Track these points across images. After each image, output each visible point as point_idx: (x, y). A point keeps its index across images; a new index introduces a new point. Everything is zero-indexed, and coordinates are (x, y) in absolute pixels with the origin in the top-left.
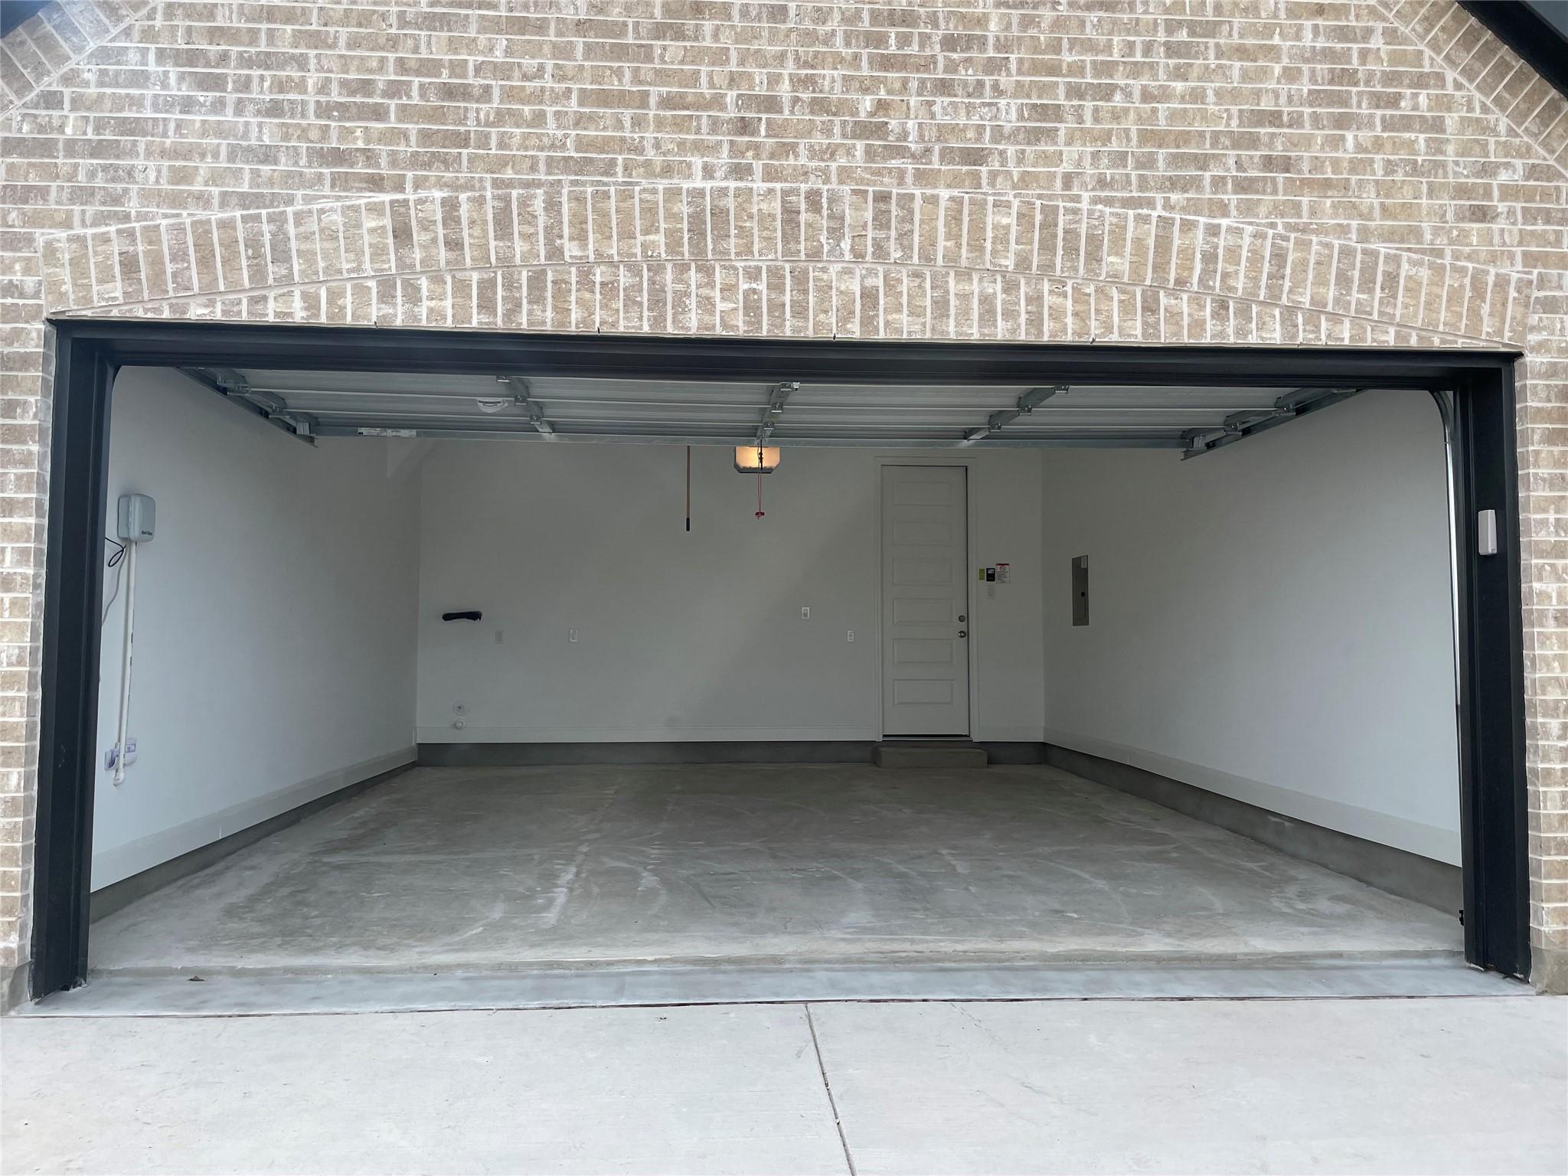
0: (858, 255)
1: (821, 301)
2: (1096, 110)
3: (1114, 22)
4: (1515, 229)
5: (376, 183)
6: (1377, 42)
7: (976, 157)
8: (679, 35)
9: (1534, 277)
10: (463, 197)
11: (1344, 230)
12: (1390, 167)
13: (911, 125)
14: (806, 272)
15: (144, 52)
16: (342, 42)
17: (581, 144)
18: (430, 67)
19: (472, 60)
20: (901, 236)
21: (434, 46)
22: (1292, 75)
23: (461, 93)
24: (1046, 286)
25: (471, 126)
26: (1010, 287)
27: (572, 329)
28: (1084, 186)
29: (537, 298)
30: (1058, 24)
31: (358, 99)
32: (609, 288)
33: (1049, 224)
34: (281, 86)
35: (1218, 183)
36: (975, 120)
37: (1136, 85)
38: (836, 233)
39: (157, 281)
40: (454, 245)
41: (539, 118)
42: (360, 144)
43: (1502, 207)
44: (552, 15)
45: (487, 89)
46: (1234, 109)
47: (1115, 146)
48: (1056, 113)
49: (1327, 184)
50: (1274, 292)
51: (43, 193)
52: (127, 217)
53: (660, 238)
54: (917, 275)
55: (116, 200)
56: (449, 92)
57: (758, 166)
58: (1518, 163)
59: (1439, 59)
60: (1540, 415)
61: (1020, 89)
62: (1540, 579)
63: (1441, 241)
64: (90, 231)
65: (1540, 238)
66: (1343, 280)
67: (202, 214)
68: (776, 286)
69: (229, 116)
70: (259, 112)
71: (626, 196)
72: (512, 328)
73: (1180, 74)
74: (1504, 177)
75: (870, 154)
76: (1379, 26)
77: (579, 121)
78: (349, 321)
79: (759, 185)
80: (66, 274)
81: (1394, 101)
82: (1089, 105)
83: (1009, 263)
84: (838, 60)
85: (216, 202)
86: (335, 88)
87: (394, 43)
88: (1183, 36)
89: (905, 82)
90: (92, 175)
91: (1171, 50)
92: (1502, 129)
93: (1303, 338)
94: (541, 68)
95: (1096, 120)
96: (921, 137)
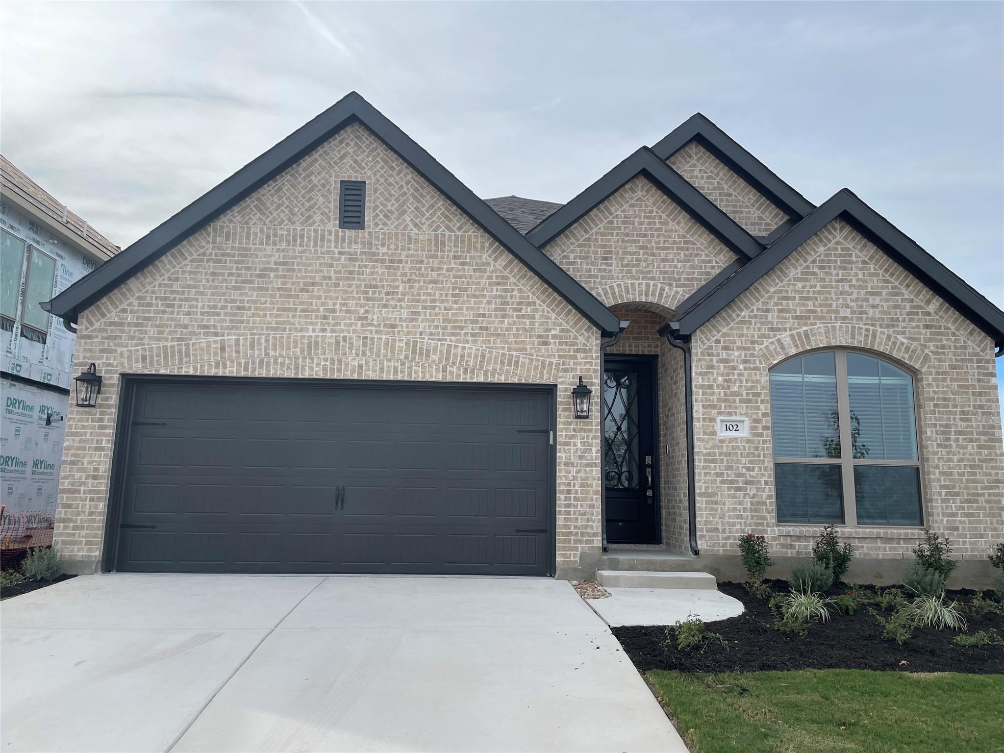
0: (357, 355)
1: (345, 368)
2: (430, 313)
3: (437, 287)
4: (556, 348)
5: (216, 334)
6: (515, 293)
7: (393, 326)
8: (307, 291)
9: (561, 362)
10: (241, 338)
11: (503, 348)
12: (518, 330)
13: (375, 317)
14: (341, 359)
15: (152, 297)
16: (209, 294)
17: (277, 323)
18: (234, 301)
19: (246, 299)
20: (370, 349)
21: (235, 294)
22: (489, 303)
23: (243, 308)
24: (414, 364)
25: (245, 318)
26: (403, 364)
27: (271, 376)
28: (426, 335)
29: (261, 367)
30: (420, 288)
31: (212, 310)
32: (282, 364)
33: (415, 345)
34: (190, 307)
35: (466, 334)
36: (394, 316)
37: (442, 306)
38: (351, 348)
39: (152, 364)
40: (238, 352)
41: (265, 315)
42: (212, 323)
43: (552, 341)
44: (270, 286)
45: (250, 307)
46: (472, 313)
47: (436, 323)
48: (419, 314)
49: (499, 335)
50: (481, 367)
51: (120, 337)
52: (144, 344)
53: (298, 350)
54: (374, 360)
55: (142, 339)
56: (239, 308)
57: (329, 329)
58: (558, 328)
59: (535, 298)
60: (562, 403)
61: (408, 307)
62: (560, 452)
63: (533, 351)
64: (133, 348)
65: (564, 350)
66: (502, 363)
67: (166, 344)
68: (333, 363)
69: (175, 315)
70: (184, 315)
71: (289, 337)
72: (253, 376)
73: (456, 302)
74: (553, 332)
75: (362, 325)
76: (517, 288)
77: (276, 316)
78: (206, 374)
79: (329, 334)
80: (126, 361)
81: (520, 310)
82: (428, 311)
83: (402, 357)
84: (354, 298)
85: (170, 340)
86: (206, 307)
87: (224, 294)
88: (457, 291)
89: (374, 304)
90: (135, 332)
91: (453, 296)
92: (553, 318)
93: (490, 380)
94: (266, 301)
95: (430, 316)
96: (378, 321)
